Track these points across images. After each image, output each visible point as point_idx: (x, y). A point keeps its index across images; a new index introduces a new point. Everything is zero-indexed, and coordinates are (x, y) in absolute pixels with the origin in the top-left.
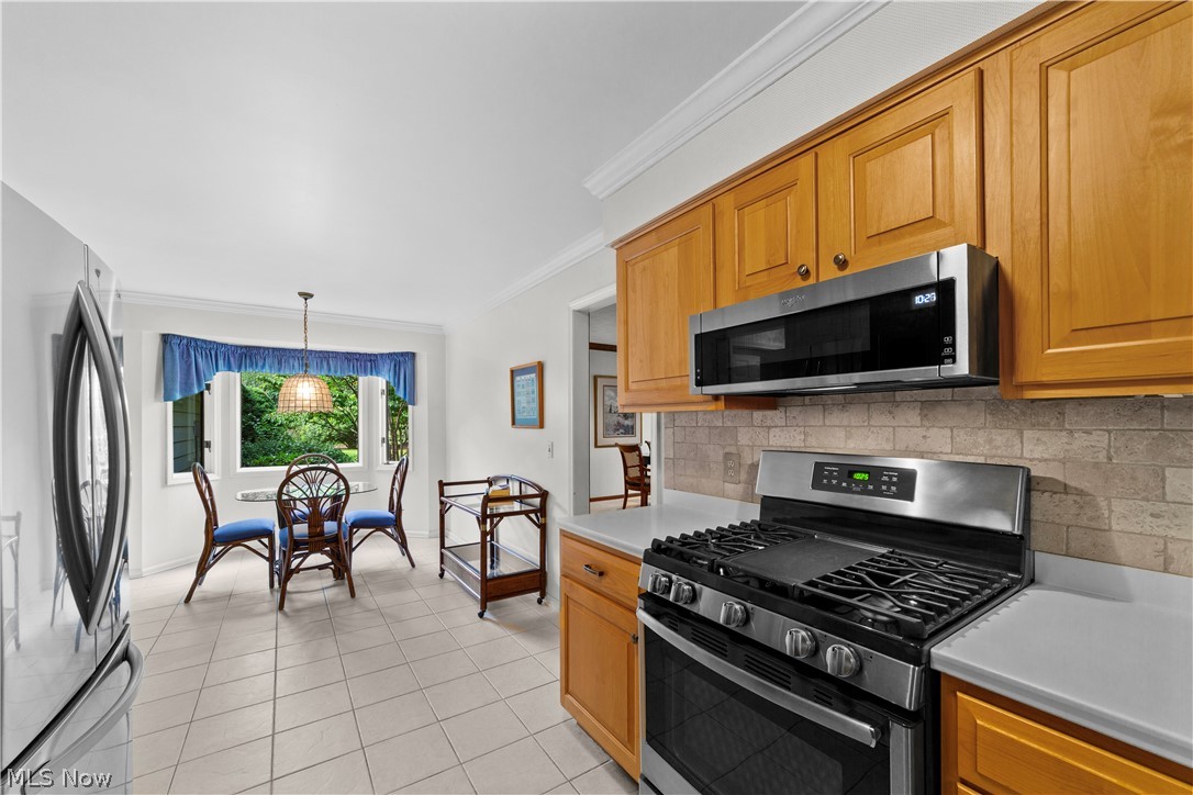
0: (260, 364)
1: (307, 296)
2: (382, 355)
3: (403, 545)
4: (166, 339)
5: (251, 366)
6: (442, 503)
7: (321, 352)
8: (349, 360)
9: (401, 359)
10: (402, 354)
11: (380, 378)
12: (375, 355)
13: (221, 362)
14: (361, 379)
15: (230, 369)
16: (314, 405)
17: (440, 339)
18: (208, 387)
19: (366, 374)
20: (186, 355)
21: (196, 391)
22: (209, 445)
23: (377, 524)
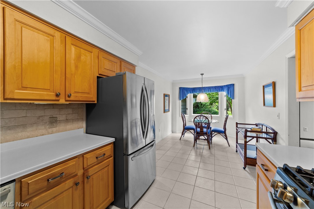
0: (196, 91)
1: (202, 74)
2: (224, 86)
3: (226, 139)
4: (180, 88)
5: (194, 92)
6: (237, 129)
7: (209, 87)
8: (215, 88)
9: (230, 86)
10: (230, 85)
11: (224, 92)
12: (223, 86)
13: (189, 92)
14: (219, 93)
15: (191, 93)
16: (203, 100)
17: (243, 78)
18: (187, 97)
19: (220, 91)
20: (183, 91)
21: (185, 98)
22: (187, 109)
23: (219, 132)
